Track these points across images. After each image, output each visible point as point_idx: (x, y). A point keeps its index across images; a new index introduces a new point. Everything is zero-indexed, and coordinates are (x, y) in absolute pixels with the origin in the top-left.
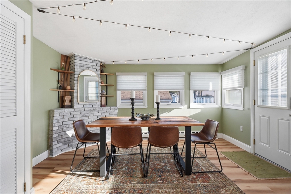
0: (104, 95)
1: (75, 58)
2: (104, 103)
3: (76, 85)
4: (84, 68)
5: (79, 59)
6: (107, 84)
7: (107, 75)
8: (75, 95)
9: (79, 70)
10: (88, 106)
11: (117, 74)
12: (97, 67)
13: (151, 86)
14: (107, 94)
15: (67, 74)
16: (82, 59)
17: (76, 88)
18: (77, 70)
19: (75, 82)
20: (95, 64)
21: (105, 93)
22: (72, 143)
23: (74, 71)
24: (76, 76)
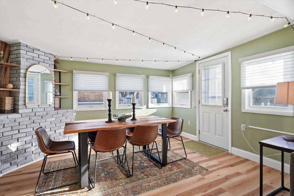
0: (57, 95)
1: (22, 48)
2: (57, 106)
3: (22, 83)
4: (34, 62)
5: (27, 49)
6: (60, 82)
7: (60, 72)
8: (21, 95)
9: (28, 64)
10: (39, 110)
11: (74, 72)
12: (50, 62)
13: (112, 87)
14: (60, 95)
15: (6, 68)
16: (30, 50)
17: (22, 87)
18: (24, 63)
19: (22, 79)
20: (48, 59)
21: (59, 94)
22: (16, 160)
23: (20, 64)
24: (22, 71)
